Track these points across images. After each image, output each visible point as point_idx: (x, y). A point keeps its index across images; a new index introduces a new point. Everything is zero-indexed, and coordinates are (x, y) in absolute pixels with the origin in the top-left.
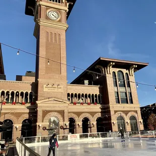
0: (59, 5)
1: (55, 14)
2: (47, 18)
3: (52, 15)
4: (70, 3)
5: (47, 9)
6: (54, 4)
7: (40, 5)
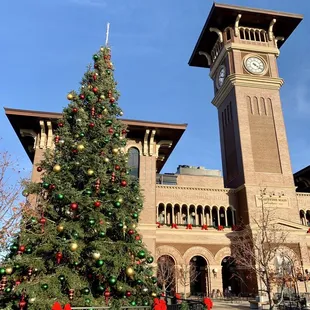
0: (264, 45)
1: (258, 62)
2: (246, 71)
3: (254, 64)
4: (280, 38)
5: (243, 55)
6: (254, 44)
7: (231, 50)
